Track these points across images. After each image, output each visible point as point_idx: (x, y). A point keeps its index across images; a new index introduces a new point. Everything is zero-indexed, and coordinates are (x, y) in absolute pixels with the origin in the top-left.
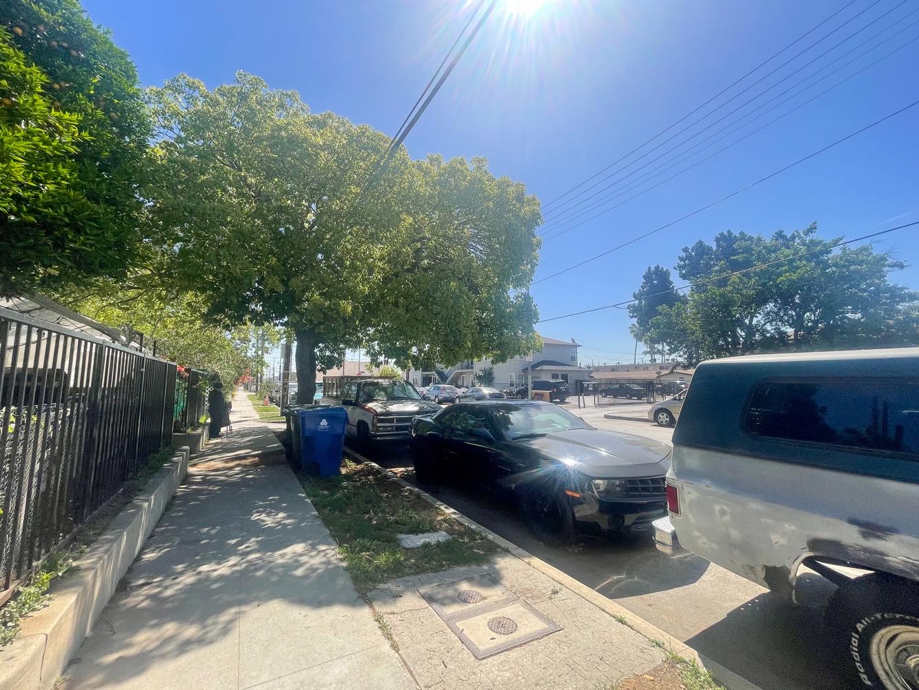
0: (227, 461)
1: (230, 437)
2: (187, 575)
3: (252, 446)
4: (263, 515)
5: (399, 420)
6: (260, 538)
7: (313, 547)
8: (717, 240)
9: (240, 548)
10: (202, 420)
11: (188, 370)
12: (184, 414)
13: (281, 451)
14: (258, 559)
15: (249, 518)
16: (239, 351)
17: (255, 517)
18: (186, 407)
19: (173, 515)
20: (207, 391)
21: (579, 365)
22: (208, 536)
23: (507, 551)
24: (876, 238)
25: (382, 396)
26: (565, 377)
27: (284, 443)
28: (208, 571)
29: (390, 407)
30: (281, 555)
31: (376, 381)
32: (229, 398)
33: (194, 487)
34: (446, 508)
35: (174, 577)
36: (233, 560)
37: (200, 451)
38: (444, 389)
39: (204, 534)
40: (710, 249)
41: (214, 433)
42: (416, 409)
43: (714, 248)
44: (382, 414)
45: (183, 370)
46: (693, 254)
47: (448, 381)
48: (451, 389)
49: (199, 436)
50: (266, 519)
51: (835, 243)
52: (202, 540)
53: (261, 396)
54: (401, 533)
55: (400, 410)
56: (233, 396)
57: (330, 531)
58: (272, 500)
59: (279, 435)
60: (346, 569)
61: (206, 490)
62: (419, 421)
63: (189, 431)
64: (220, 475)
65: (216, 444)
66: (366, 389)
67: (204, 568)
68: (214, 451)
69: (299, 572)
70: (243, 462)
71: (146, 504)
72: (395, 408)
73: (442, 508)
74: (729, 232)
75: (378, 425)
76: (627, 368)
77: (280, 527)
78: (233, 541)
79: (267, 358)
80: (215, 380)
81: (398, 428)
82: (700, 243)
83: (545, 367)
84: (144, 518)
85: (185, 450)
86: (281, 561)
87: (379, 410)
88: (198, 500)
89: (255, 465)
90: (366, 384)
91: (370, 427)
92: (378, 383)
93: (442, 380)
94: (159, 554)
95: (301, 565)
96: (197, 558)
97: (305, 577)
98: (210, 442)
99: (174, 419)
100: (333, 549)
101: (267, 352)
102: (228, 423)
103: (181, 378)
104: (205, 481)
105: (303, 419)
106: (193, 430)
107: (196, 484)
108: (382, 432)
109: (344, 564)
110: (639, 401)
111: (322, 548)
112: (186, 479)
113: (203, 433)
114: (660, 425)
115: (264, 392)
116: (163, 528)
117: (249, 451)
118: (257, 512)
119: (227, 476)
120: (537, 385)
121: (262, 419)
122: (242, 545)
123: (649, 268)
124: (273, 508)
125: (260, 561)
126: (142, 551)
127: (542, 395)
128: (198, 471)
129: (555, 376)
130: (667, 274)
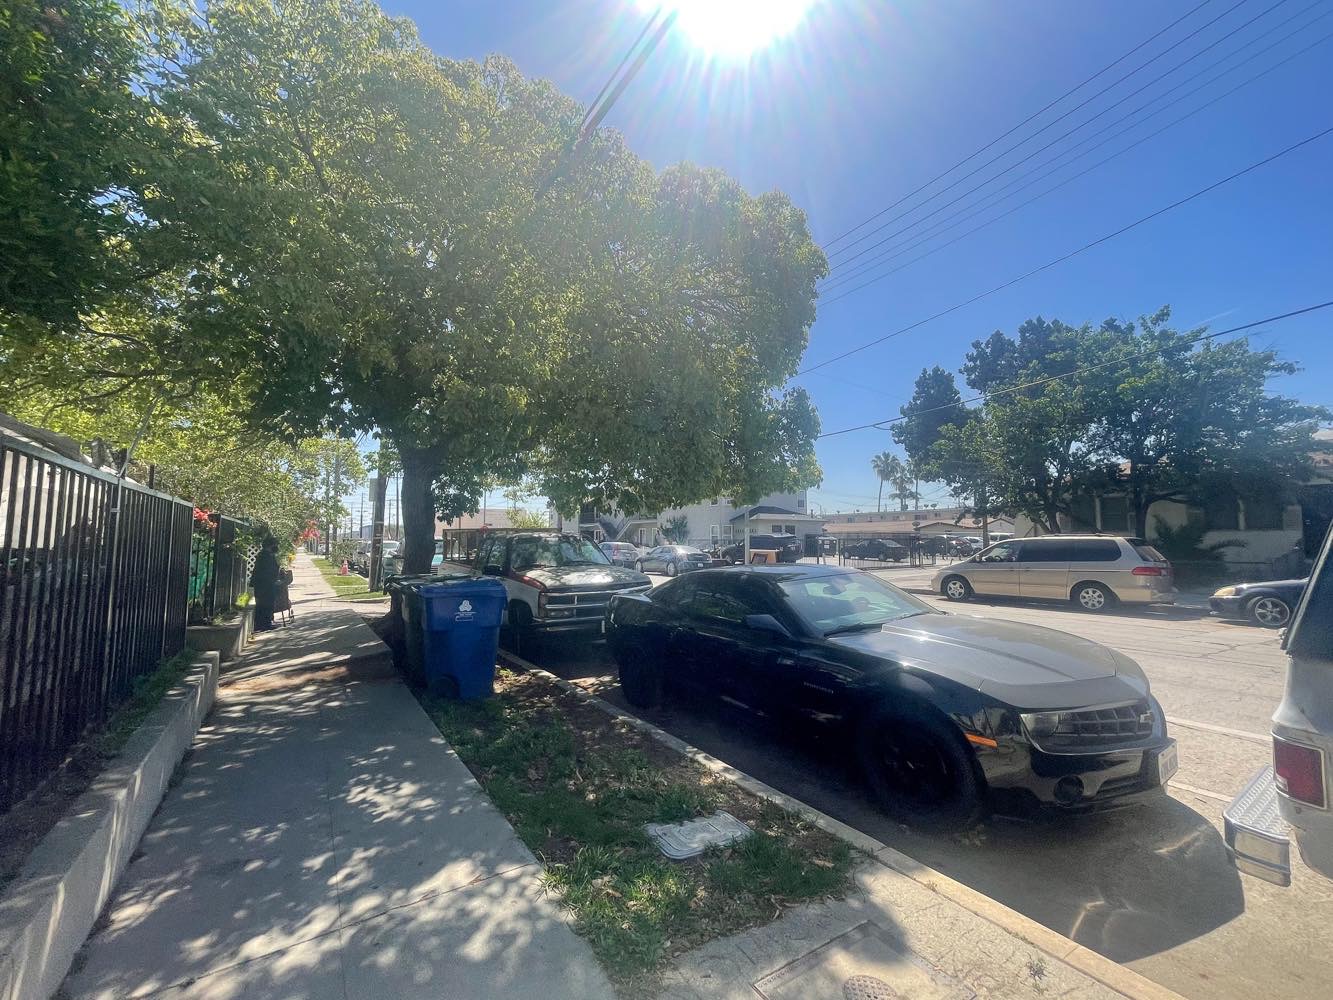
0: (289, 674)
1: (290, 629)
2: (215, 972)
3: (333, 644)
4: (372, 790)
5: (581, 599)
6: (372, 852)
7: (490, 870)
8: (1023, 331)
9: (334, 880)
10: (241, 601)
11: (214, 518)
12: (209, 593)
13: (384, 654)
14: (379, 910)
15: (344, 800)
16: (302, 490)
17: (356, 795)
18: (213, 580)
19: (186, 796)
20: (249, 553)
21: (809, 512)
22: (259, 849)
23: (871, 857)
24: (1253, 329)
25: (548, 560)
26: (790, 529)
27: (386, 639)
28: (266, 957)
29: (566, 577)
30: (426, 897)
31: (536, 535)
32: (285, 565)
33: (229, 730)
34: (706, 758)
35: (183, 980)
36: (322, 918)
37: (238, 656)
38: (618, 548)
39: (253, 844)
40: (1012, 344)
41: (263, 622)
42: (608, 580)
43: (1017, 343)
44: (555, 589)
45: (206, 517)
46: (988, 350)
47: (619, 537)
48: (628, 548)
49: (237, 630)
50: (379, 799)
51: (1196, 337)
52: (249, 861)
53: (335, 561)
54: (651, 820)
55: (582, 582)
56: (290, 560)
57: (514, 825)
58: (384, 753)
59: (377, 625)
60: (579, 930)
61: (252, 735)
62: (623, 601)
63: (218, 621)
64: (278, 703)
65: (267, 642)
66: (520, 549)
67: (256, 947)
68: (265, 656)
69: (477, 948)
70: (319, 675)
71: (121, 795)
72: (573, 578)
73: (700, 757)
74: (1039, 319)
75: (548, 607)
76: (870, 518)
77: (408, 819)
78: (317, 862)
79: (345, 501)
80: (261, 533)
81: (581, 612)
82: (998, 335)
83: (763, 516)
84: (116, 826)
85: (210, 660)
86: (428, 915)
87: (549, 583)
88: (238, 758)
89: (340, 681)
90: (522, 540)
91: (535, 611)
92: (540, 538)
93: (609, 535)
94: (153, 908)
95: (476, 926)
96: (240, 914)
97: (494, 960)
98: (257, 638)
99: (190, 601)
100: (533, 875)
101: (346, 492)
102: (285, 605)
103: (203, 531)
104: (250, 716)
105: (429, 602)
106: (225, 619)
107: (233, 722)
108: (553, 619)
109: (569, 916)
110: (897, 564)
111: (511, 871)
112: (214, 713)
113: (244, 624)
114: (951, 599)
115: (340, 557)
116: (164, 833)
117: (326, 654)
118: (357, 784)
119: (291, 704)
120: (757, 542)
121: (342, 597)
122: (336, 873)
123: (925, 371)
124: (387, 774)
125: (382, 919)
126: (112, 904)
127: (766, 556)
128: (238, 695)
129: (777, 529)
130: (949, 379)
